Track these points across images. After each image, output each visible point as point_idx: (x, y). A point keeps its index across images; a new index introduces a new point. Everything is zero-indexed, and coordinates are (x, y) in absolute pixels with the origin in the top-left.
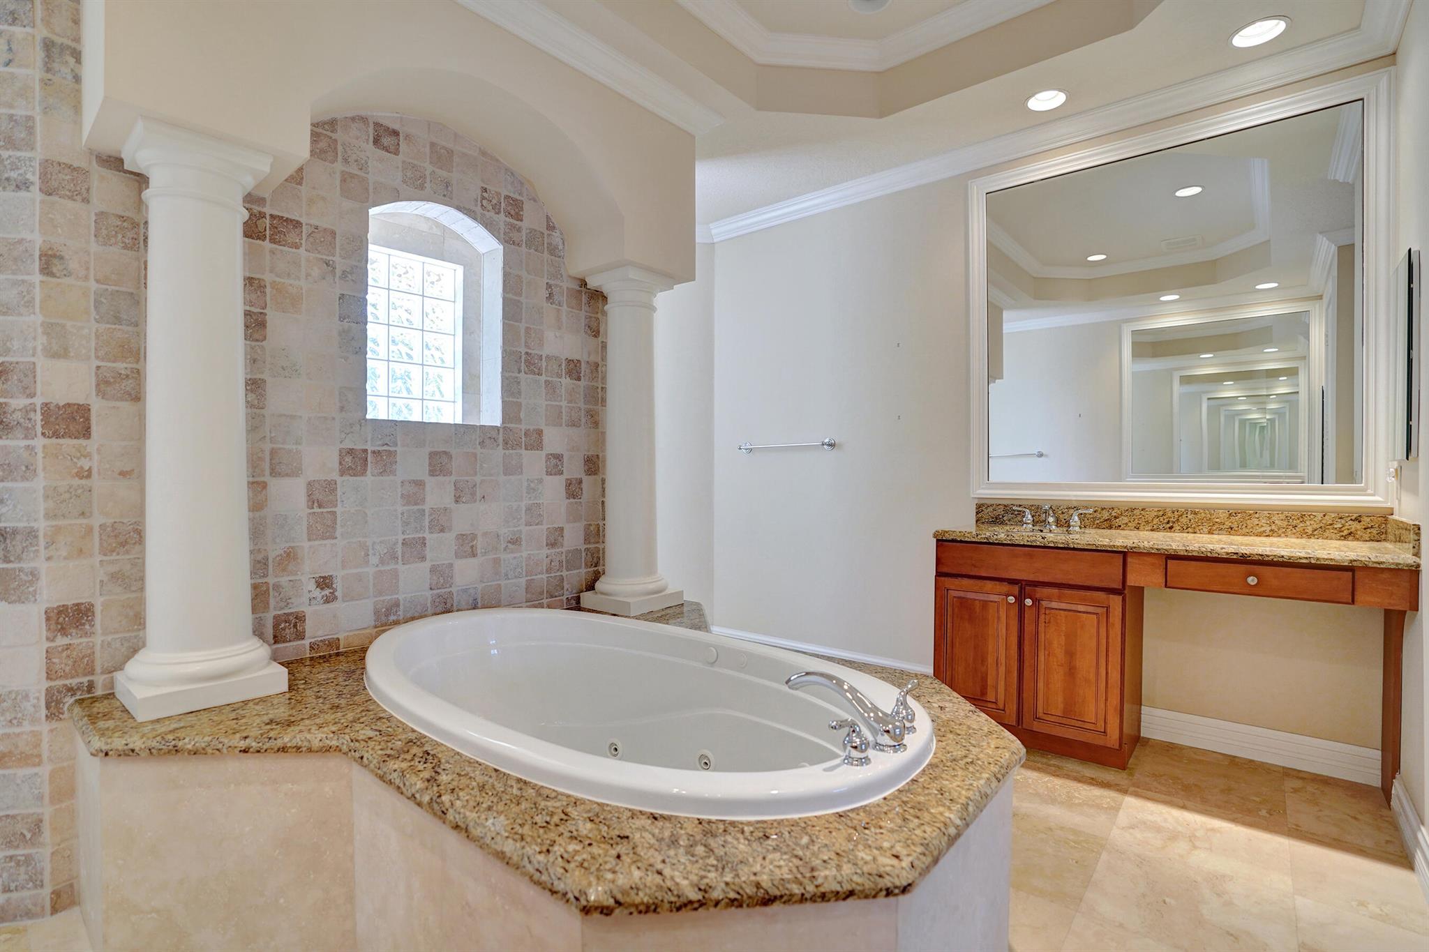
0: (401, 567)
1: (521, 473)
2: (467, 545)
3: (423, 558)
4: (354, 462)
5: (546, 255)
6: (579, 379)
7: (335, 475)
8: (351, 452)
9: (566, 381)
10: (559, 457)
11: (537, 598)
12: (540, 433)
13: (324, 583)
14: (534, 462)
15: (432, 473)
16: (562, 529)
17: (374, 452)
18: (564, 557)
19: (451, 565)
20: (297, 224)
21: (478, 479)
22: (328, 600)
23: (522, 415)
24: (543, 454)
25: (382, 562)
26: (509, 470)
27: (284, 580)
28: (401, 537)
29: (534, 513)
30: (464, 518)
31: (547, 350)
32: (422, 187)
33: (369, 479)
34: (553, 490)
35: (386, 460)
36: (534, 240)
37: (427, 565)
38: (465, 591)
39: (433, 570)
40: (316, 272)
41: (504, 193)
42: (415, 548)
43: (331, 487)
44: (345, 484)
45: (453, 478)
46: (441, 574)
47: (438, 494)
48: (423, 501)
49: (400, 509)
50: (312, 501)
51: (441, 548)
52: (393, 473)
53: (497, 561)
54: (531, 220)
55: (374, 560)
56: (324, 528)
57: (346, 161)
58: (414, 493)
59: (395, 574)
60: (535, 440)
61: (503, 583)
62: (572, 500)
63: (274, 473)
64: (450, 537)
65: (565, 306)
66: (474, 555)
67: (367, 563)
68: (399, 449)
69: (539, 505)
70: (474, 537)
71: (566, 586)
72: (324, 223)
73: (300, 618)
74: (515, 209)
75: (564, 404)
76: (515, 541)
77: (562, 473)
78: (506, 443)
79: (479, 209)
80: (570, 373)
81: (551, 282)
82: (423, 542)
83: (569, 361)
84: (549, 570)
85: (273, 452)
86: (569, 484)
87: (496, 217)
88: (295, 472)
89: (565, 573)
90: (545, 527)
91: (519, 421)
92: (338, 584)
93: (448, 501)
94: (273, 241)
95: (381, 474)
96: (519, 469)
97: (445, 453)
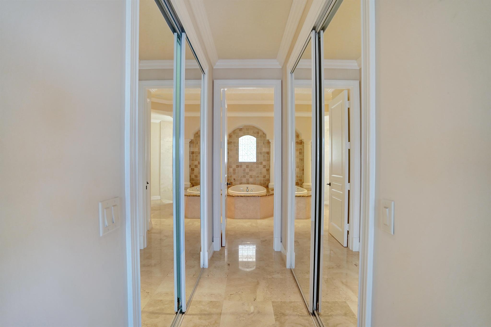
0: (242, 178)
1: (259, 168)
2: (251, 177)
3: (245, 178)
4: (238, 166)
5: (263, 138)
6: (269, 154)
7: (235, 168)
8: (237, 165)
9: (266, 155)
10: (265, 166)
11: (261, 185)
12: (262, 162)
13: (234, 179)
14: (261, 166)
15: (247, 168)
16: (266, 176)
17: (240, 165)
18: (266, 180)
19: (249, 179)
20: (232, 142)
21: (253, 168)
22: (235, 181)
23: (259, 160)
24: (262, 165)
25: (240, 178)
26: (257, 167)
27: (230, 178)
28: (243, 175)
29: (261, 173)
30: (251, 173)
31: (263, 151)
32: (245, 134)
33: (239, 168)
34: (264, 170)
35: (241, 166)
36: (261, 136)
37: (246, 179)
38: (251, 182)
39: (247, 179)
40: (233, 147)
41: (256, 131)
42: (244, 176)
43: (235, 169)
44: (237, 169)
45: (249, 168)
46: (248, 180)
47: (247, 170)
48: (245, 171)
49: (243, 172)
50: (233, 171)
51: (248, 177)
52: (242, 168)
53: (255, 179)
54: (260, 133)
55: (240, 177)
56: (234, 173)
57: (236, 134)
58: (244, 170)
59: (242, 179)
60: (261, 163)
61: (256, 182)
62: (267, 172)
63: (230, 168)
64: (249, 175)
65: (266, 144)
66: (252, 178)
67: (239, 178)
68: (243, 165)
69: (262, 172)
70: (252, 176)
71: (266, 184)
72: (234, 141)
73: (232, 183)
74: (258, 133)
75: (266, 158)
76: (258, 177)
77: (265, 168)
78: (257, 164)
79: (253, 135)
80: (267, 154)
81: (264, 141)
82: (245, 176)
83: (267, 152)
84: (263, 181)
85: (230, 165)
86: (267, 169)
87: (255, 135)
88: (232, 167)
89: (266, 182)
90: (263, 175)
91: (259, 161)
92: (236, 180)
93: (249, 171)
94: (230, 144)
95: (241, 168)
96: (259, 167)
97: (248, 165)
